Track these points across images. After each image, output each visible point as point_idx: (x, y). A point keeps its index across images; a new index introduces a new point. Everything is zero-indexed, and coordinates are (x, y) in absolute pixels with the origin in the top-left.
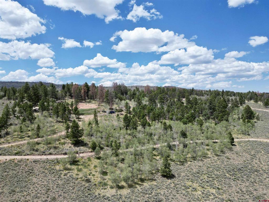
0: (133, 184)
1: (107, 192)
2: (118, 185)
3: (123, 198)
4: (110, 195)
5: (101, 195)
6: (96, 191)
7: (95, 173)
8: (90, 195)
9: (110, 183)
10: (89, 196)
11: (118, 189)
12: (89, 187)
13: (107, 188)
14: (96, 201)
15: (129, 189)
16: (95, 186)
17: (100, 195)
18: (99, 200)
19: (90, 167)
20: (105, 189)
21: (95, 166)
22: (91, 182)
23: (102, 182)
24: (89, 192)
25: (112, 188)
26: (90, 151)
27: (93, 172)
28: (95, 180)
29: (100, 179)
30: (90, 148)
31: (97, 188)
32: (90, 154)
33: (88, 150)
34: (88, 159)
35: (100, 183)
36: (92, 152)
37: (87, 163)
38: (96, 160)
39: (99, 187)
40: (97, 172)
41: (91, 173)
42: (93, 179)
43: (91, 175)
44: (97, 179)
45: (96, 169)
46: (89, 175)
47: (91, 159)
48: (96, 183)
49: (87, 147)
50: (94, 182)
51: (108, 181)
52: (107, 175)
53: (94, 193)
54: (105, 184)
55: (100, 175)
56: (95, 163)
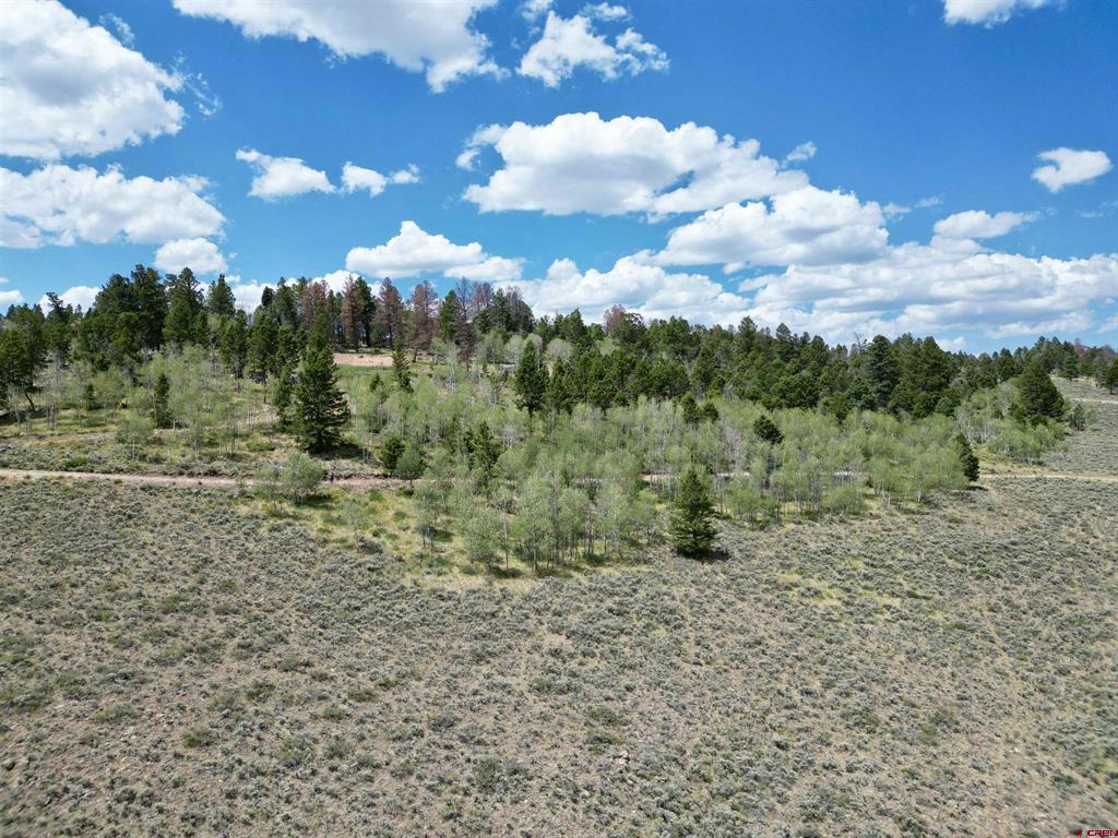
0: (556, 568)
1: (450, 581)
2: (497, 569)
4: (462, 588)
5: (424, 588)
6: (403, 575)
7: (402, 531)
8: (377, 584)
9: (461, 560)
11: (497, 577)
12: (374, 564)
13: (451, 571)
15: (539, 579)
16: (398, 563)
17: (418, 586)
18: (417, 598)
19: (377, 518)
20: (440, 574)
21: (400, 515)
22: (381, 552)
23: (428, 556)
24: (374, 576)
25: (469, 572)
26: (376, 472)
27: (390, 530)
28: (397, 549)
29: (418, 549)
30: (379, 464)
31: (409, 570)
32: (379, 481)
33: (368, 469)
34: (369, 494)
35: (421, 557)
36: (385, 476)
37: (366, 504)
38: (403, 499)
39: (417, 568)
40: (409, 532)
41: (385, 531)
42: (388, 545)
43: (383, 537)
44: (408, 546)
45: (404, 521)
46: (375, 535)
47: (385, 494)
48: (404, 558)
49: (366, 462)
50: (396, 553)
51: (452, 555)
52: (451, 541)
53: (394, 582)
54: (442, 562)
55: (418, 538)
56: (400, 506)
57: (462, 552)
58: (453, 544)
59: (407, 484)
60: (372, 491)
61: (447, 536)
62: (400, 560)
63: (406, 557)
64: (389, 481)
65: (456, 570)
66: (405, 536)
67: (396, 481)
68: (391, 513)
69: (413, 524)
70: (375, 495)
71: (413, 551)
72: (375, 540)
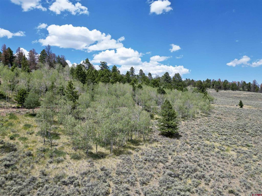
0: (120, 149)
1: (67, 166)
2: (91, 153)
3: (113, 174)
4: (77, 172)
5: (50, 177)
6: (33, 168)
7: (29, 135)
8: (11, 179)
9: (69, 150)
10: (9, 183)
11: (94, 159)
12: (10, 161)
13: (65, 159)
14: (37, 192)
15: (116, 157)
16: (28, 158)
17: (46, 175)
18: (47, 189)
19: (13, 128)
20: (59, 162)
21: (27, 126)
22: (15, 150)
23: (48, 149)
24: (9, 172)
25: (77, 158)
26: (13, 106)
27: (22, 135)
28: (27, 147)
29: (40, 146)
30: (15, 103)
31: (37, 162)
32: (15, 110)
33: (9, 104)
34: (9, 116)
35: (44, 151)
36: (18, 108)
37: (7, 121)
38: (29, 118)
39: (42, 160)
40: (34, 135)
41: (18, 135)
42: (21, 145)
43: (17, 140)
44: (34, 144)
45: (30, 129)
46: (12, 138)
47: (18, 115)
48: (32, 152)
49: (8, 101)
50: (26, 151)
51: (63, 147)
52: (59, 138)
53: (26, 174)
54: (59, 153)
55: (40, 138)
56: (27, 122)
57: (69, 145)
58: (61, 140)
59: (31, 111)
60: (10, 114)
61: (57, 136)
62: (30, 155)
63: (34, 152)
64: (20, 110)
65: (68, 157)
66: (31, 138)
67: (24, 109)
68: (22, 125)
69: (36, 130)
70: (12, 116)
71: (37, 147)
72: (12, 142)
